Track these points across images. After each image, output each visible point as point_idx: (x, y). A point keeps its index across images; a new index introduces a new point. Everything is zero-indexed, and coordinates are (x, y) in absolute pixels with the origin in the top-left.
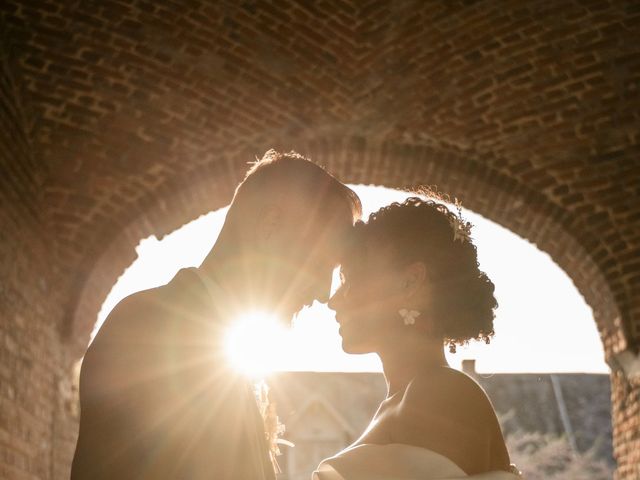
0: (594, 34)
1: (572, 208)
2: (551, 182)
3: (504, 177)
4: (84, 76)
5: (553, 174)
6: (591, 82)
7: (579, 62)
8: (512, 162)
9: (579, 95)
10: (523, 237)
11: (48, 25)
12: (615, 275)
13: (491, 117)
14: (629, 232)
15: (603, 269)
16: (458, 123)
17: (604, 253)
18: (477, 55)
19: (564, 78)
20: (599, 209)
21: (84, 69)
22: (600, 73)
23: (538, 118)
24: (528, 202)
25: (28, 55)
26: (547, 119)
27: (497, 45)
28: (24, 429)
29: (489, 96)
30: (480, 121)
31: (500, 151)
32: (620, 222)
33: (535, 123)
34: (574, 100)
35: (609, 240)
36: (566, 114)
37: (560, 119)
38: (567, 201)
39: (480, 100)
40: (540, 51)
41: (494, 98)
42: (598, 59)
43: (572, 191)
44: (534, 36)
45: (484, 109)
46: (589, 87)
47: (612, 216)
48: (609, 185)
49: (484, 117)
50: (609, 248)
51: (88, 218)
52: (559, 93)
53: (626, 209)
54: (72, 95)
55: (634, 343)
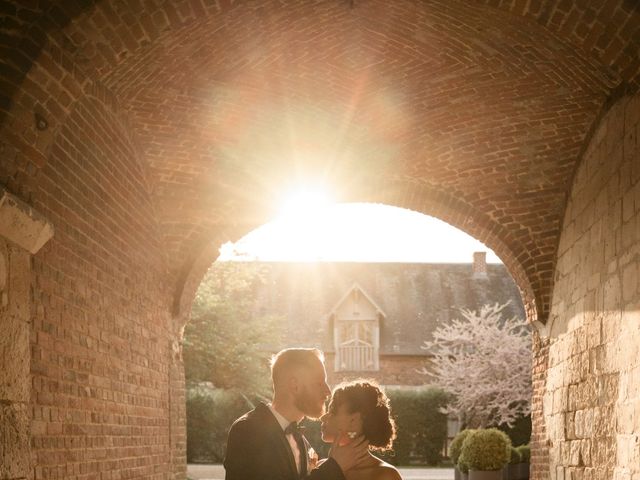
0: (512, 128)
1: (505, 225)
2: (491, 208)
3: (461, 202)
4: (185, 155)
5: (493, 203)
6: (512, 152)
7: (504, 141)
8: (466, 194)
9: (506, 158)
10: (476, 238)
11: (162, 132)
12: (533, 271)
13: (450, 167)
14: (541, 244)
15: (524, 267)
16: (429, 170)
17: (526, 256)
18: (439, 134)
19: (495, 150)
20: (522, 227)
21: (184, 152)
22: (517, 148)
23: (481, 170)
24: (476, 220)
25: (150, 149)
26: (486, 171)
27: (451, 130)
28: (154, 381)
29: (448, 156)
30: (444, 170)
31: (458, 187)
32: (535, 236)
33: (479, 173)
34: (503, 161)
35: (529, 247)
36: (498, 169)
37: (494, 171)
38: (502, 221)
39: (443, 158)
40: (479, 134)
41: (452, 157)
42: (516, 141)
43: (505, 215)
44: (475, 126)
45: (446, 163)
46: (512, 155)
47: (531, 233)
48: (529, 213)
49: (446, 168)
50: (529, 253)
51: (187, 237)
52: (492, 157)
53: (540, 229)
54: (178, 167)
55: (543, 317)
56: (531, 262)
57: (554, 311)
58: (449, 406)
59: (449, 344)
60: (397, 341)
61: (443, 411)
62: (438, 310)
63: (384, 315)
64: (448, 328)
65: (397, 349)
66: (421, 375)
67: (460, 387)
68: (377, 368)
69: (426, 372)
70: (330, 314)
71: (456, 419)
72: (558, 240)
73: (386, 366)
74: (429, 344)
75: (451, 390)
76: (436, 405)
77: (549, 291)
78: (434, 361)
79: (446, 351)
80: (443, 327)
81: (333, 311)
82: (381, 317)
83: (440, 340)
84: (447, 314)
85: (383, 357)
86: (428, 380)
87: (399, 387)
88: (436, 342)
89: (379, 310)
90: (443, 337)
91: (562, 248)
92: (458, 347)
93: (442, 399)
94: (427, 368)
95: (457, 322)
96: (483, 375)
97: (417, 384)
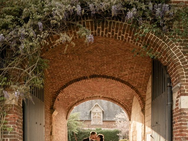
5: (121, 101)
8: (117, 99)
14: (129, 108)
24: (118, 103)
32: (128, 106)
38: (123, 104)
48: (127, 103)
55: (130, 120)
56: (128, 111)
57: (132, 119)
58: (119, 134)
59: (120, 118)
60: (107, 117)
61: (118, 135)
62: (117, 109)
63: (104, 111)
64: (119, 115)
65: (107, 119)
66: (113, 126)
67: (122, 129)
68: (102, 124)
69: (114, 125)
70: (90, 110)
71: (121, 137)
72: (132, 107)
73: (104, 124)
74: (114, 118)
75: (120, 129)
76: (116, 133)
77: (131, 116)
78: (116, 122)
79: (119, 120)
80: (118, 114)
81: (91, 110)
82: (103, 111)
83: (117, 117)
84: (119, 110)
85: (103, 121)
86: (114, 127)
87: (107, 129)
88: (116, 118)
89: (103, 110)
90: (118, 117)
91: (132, 109)
92: (122, 119)
93: (118, 132)
94: (114, 124)
95: (121, 113)
96: (127, 126)
97: (112, 128)
